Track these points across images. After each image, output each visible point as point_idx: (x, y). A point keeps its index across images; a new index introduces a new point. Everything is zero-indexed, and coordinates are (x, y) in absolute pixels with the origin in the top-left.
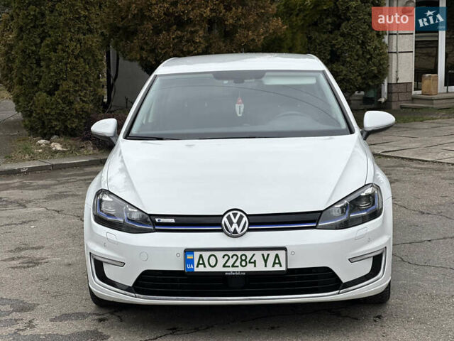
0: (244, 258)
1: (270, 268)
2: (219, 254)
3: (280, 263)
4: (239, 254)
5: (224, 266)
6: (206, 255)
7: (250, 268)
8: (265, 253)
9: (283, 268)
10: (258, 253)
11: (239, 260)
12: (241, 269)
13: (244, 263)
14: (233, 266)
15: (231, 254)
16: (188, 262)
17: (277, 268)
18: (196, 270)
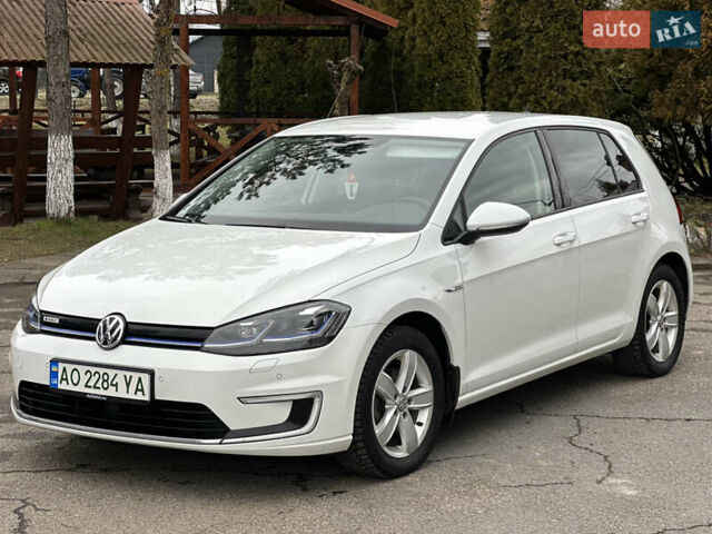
0: (106, 377)
1: (131, 396)
2: (83, 369)
3: (142, 390)
4: (102, 371)
5: (86, 386)
6: (70, 368)
7: (111, 392)
8: (128, 374)
9: (147, 398)
10: (121, 374)
11: (101, 380)
12: (102, 392)
13: (105, 385)
14: (95, 387)
15: (93, 370)
16: (54, 375)
17: (139, 396)
18: (60, 387)
